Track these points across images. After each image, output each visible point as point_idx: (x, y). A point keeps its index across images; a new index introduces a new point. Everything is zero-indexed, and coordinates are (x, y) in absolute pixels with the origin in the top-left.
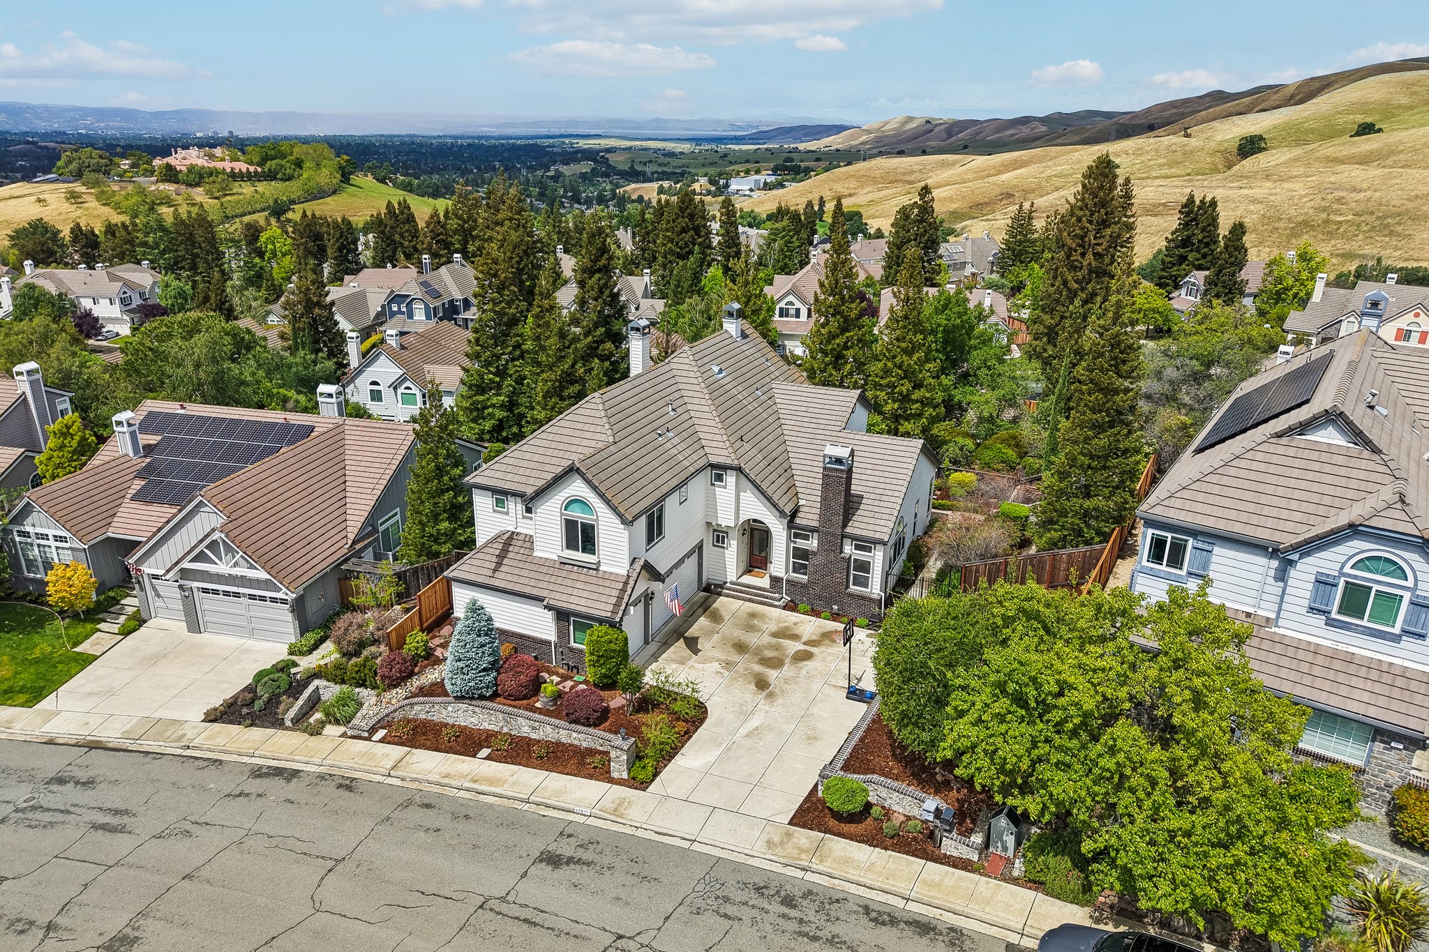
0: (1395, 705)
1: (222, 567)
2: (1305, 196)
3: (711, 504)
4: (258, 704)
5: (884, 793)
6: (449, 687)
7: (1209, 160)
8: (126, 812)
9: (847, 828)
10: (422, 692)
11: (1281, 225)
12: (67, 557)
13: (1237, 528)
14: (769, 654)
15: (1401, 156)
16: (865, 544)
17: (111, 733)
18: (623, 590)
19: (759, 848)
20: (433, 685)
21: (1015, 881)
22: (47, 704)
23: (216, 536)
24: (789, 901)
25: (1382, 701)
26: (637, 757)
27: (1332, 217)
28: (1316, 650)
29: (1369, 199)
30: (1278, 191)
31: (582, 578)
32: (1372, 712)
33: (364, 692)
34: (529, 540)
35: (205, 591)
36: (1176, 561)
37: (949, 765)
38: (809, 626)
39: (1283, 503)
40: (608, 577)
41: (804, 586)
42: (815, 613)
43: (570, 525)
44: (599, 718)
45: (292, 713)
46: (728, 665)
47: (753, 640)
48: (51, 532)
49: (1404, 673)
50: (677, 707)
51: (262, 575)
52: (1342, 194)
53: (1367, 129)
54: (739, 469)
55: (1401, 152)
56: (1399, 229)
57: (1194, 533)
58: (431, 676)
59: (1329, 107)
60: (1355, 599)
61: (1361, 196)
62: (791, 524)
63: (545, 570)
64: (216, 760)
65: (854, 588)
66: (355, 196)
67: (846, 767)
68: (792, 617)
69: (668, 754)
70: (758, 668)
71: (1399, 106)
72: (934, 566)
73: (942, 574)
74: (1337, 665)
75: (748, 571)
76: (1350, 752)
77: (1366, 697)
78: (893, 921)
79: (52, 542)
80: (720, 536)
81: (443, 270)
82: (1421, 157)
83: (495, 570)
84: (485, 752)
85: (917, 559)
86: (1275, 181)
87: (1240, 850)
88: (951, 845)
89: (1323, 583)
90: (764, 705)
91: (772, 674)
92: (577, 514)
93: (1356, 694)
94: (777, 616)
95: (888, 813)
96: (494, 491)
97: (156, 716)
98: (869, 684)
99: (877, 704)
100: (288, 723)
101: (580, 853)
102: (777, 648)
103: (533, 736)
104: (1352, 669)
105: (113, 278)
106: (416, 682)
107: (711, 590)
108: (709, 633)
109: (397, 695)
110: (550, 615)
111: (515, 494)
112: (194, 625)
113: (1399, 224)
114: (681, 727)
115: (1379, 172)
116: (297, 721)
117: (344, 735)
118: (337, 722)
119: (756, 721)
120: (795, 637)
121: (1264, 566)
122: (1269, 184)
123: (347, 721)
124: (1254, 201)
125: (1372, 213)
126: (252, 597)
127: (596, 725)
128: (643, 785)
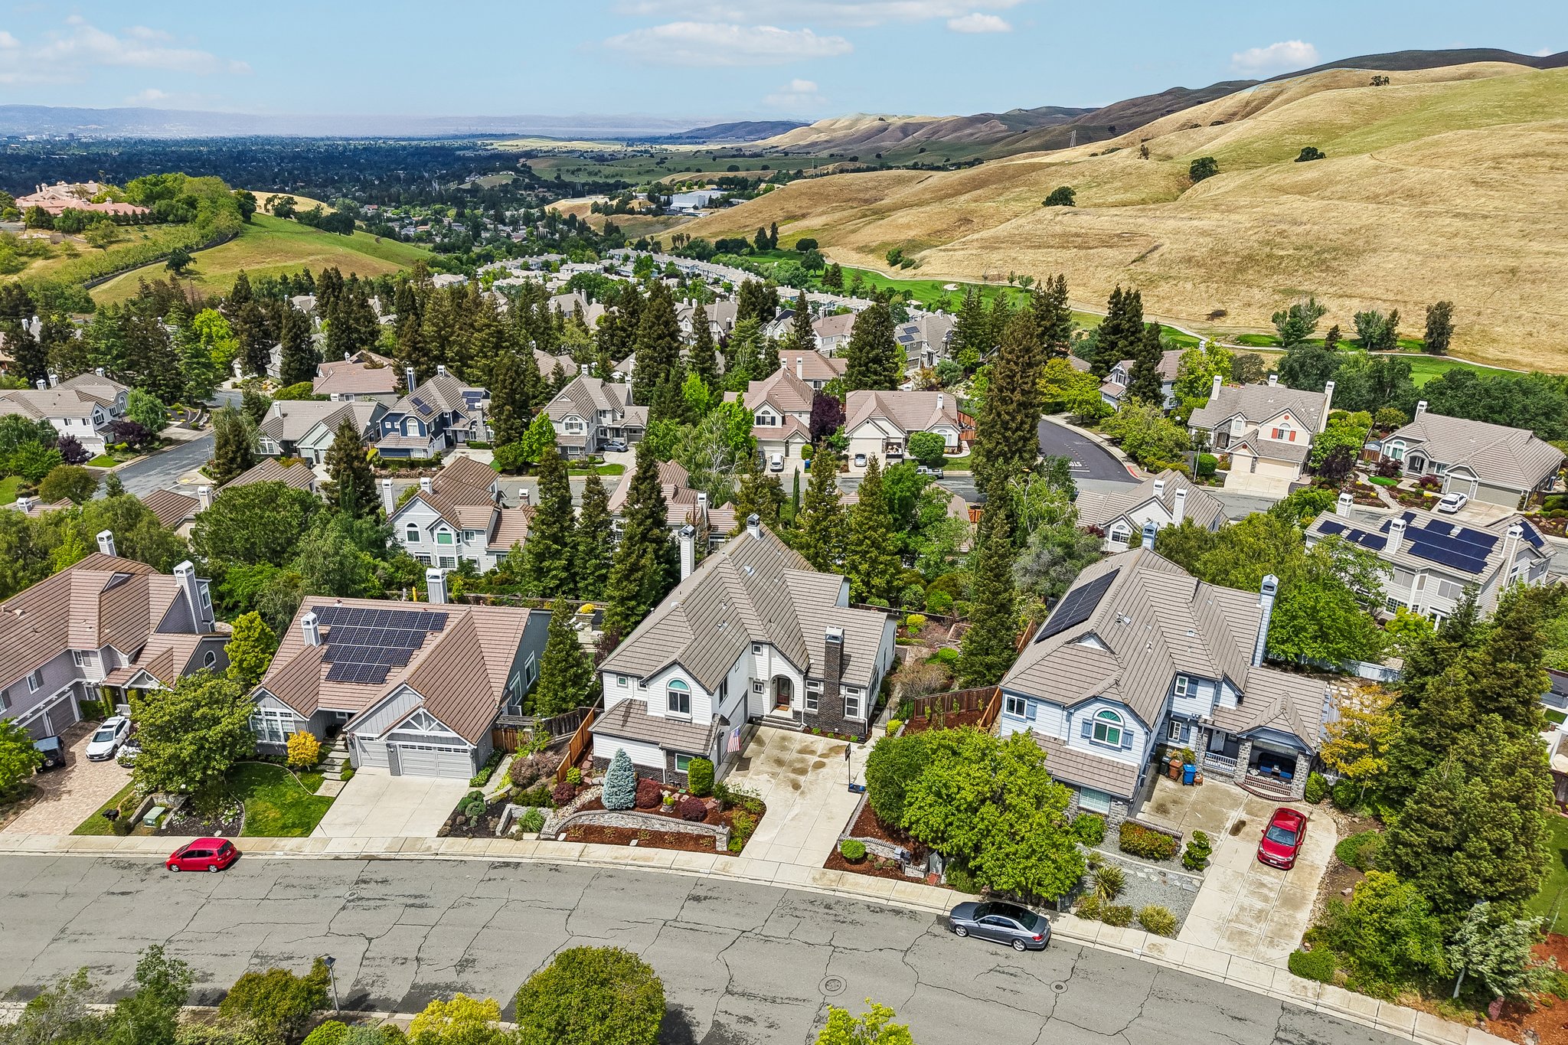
0: (1118, 783)
1: (422, 731)
2: (1250, 229)
3: (753, 666)
4: (473, 823)
5: (874, 846)
6: (605, 803)
7: (1163, 183)
8: (421, 896)
9: (857, 867)
10: (584, 807)
11: (1225, 259)
12: (291, 728)
13: (1046, 695)
14: (798, 765)
15: (1339, 188)
16: (854, 689)
17: (378, 849)
18: (709, 735)
19: (809, 882)
20: (590, 802)
21: (942, 886)
22: (317, 833)
23: (421, 711)
24: (828, 907)
25: (1113, 782)
26: (731, 838)
27: (1275, 251)
28: (1085, 757)
29: (1308, 233)
30: (1225, 223)
31: (682, 728)
32: (1108, 787)
33: (544, 810)
34: (645, 704)
35: (405, 747)
36: (1020, 711)
37: (908, 829)
38: (821, 743)
39: (1068, 681)
40: (699, 727)
41: (815, 717)
42: (824, 734)
43: (673, 696)
44: (701, 816)
45: (500, 827)
46: (774, 775)
47: (787, 756)
48: (278, 711)
49: (1123, 767)
50: (749, 805)
51: (454, 735)
52: (1284, 227)
53: (1310, 154)
54: (771, 644)
55: (1338, 182)
56: (1335, 264)
57: (1028, 698)
58: (587, 796)
59: (1277, 125)
60: (1101, 731)
61: (1300, 229)
62: (806, 677)
63: (657, 724)
64: (461, 861)
65: (848, 717)
66: (260, 238)
67: (852, 834)
68: (810, 738)
69: (748, 835)
70: (793, 776)
71: (1342, 127)
72: (896, 697)
73: (902, 704)
74: (1094, 764)
75: (777, 707)
76: (1101, 807)
77: (1106, 780)
78: (882, 910)
79: (278, 718)
80: (758, 686)
81: (430, 384)
82: (1355, 189)
83: (623, 725)
84: (634, 842)
85: (886, 690)
86: (1223, 212)
87: (1034, 860)
88: (910, 871)
89: (1086, 724)
90: (799, 800)
91: (802, 779)
92: (678, 690)
93: (1102, 779)
94: (800, 739)
95: (876, 857)
96: (618, 674)
97: (403, 835)
98: (862, 782)
99: (867, 795)
100: (498, 834)
101: (709, 894)
102: (803, 761)
103: (663, 830)
104: (1101, 766)
105: (84, 397)
106: (578, 802)
107: (754, 721)
108: (758, 754)
109: (568, 811)
110: (662, 753)
111: (633, 676)
112: (395, 771)
113: (1335, 259)
114: (753, 817)
115: (1318, 204)
116: (503, 832)
117: (538, 838)
118: (531, 831)
119: (796, 811)
120: (812, 752)
121: (1059, 714)
122: (1217, 215)
123: (539, 830)
124: (1204, 233)
125: (1311, 248)
126: (441, 749)
127: (701, 821)
128: (737, 853)
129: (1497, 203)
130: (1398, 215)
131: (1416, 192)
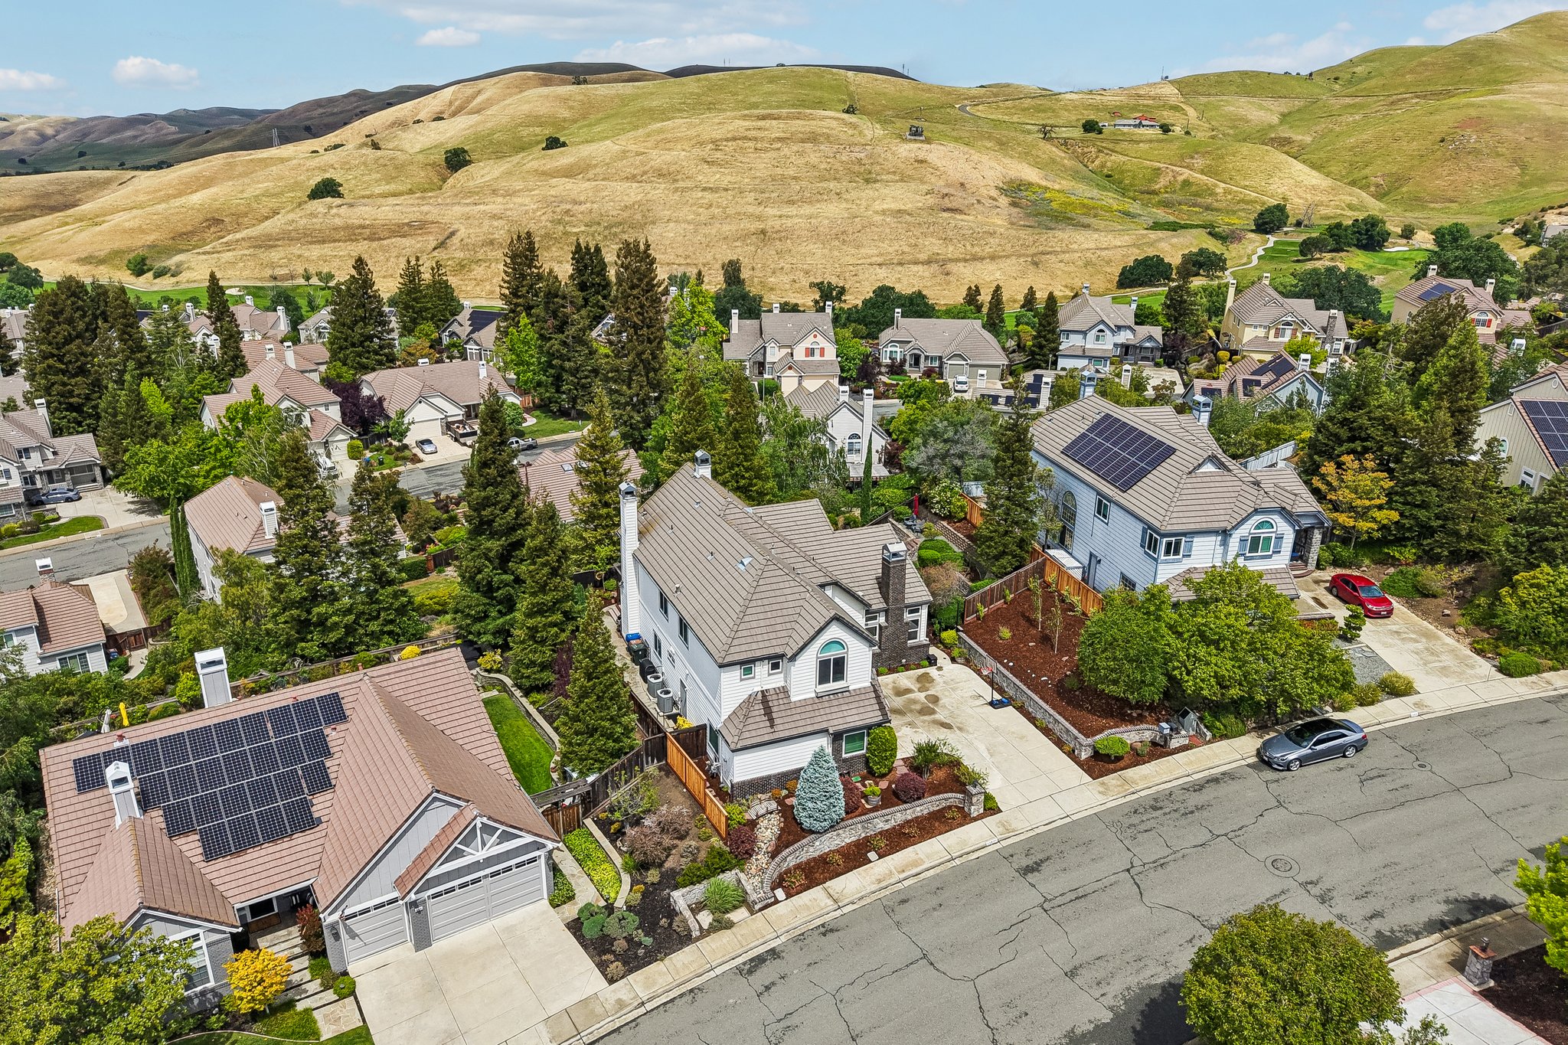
1: (476, 854)
2: (537, 210)
4: (647, 939)
5: (1124, 736)
9: (1121, 764)
10: (778, 846)
14: (916, 707)
15: (598, 170)
16: (913, 608)
23: (478, 821)
24: (1156, 807)
30: (511, 206)
31: (841, 701)
33: (731, 875)
34: (786, 690)
35: (435, 896)
36: (1177, 552)
38: (904, 680)
39: (1212, 506)
40: (859, 692)
41: (879, 654)
42: (893, 671)
43: (824, 665)
45: (694, 925)
46: (911, 725)
51: (525, 840)
52: (568, 207)
53: (553, 143)
54: (836, 584)
57: (1184, 534)
58: (767, 834)
59: (508, 118)
60: (1255, 544)
62: (867, 613)
63: (809, 708)
64: (691, 991)
65: (910, 642)
68: (887, 679)
70: (928, 718)
78: (1202, 786)
82: (613, 170)
83: (772, 726)
84: (873, 855)
88: (1177, 741)
89: (1243, 540)
90: (968, 736)
91: (940, 717)
92: (833, 653)
96: (741, 663)
97: (553, 1010)
100: (697, 934)
101: (1035, 857)
106: (764, 844)
109: (761, 859)
111: (761, 659)
115: (587, 185)
116: (700, 928)
117: (752, 912)
118: (735, 907)
119: (981, 746)
121: (1213, 541)
123: (746, 902)
125: (598, 224)
126: (496, 873)
128: (997, 809)
129: (729, 178)
130: (658, 191)
131: (665, 172)
